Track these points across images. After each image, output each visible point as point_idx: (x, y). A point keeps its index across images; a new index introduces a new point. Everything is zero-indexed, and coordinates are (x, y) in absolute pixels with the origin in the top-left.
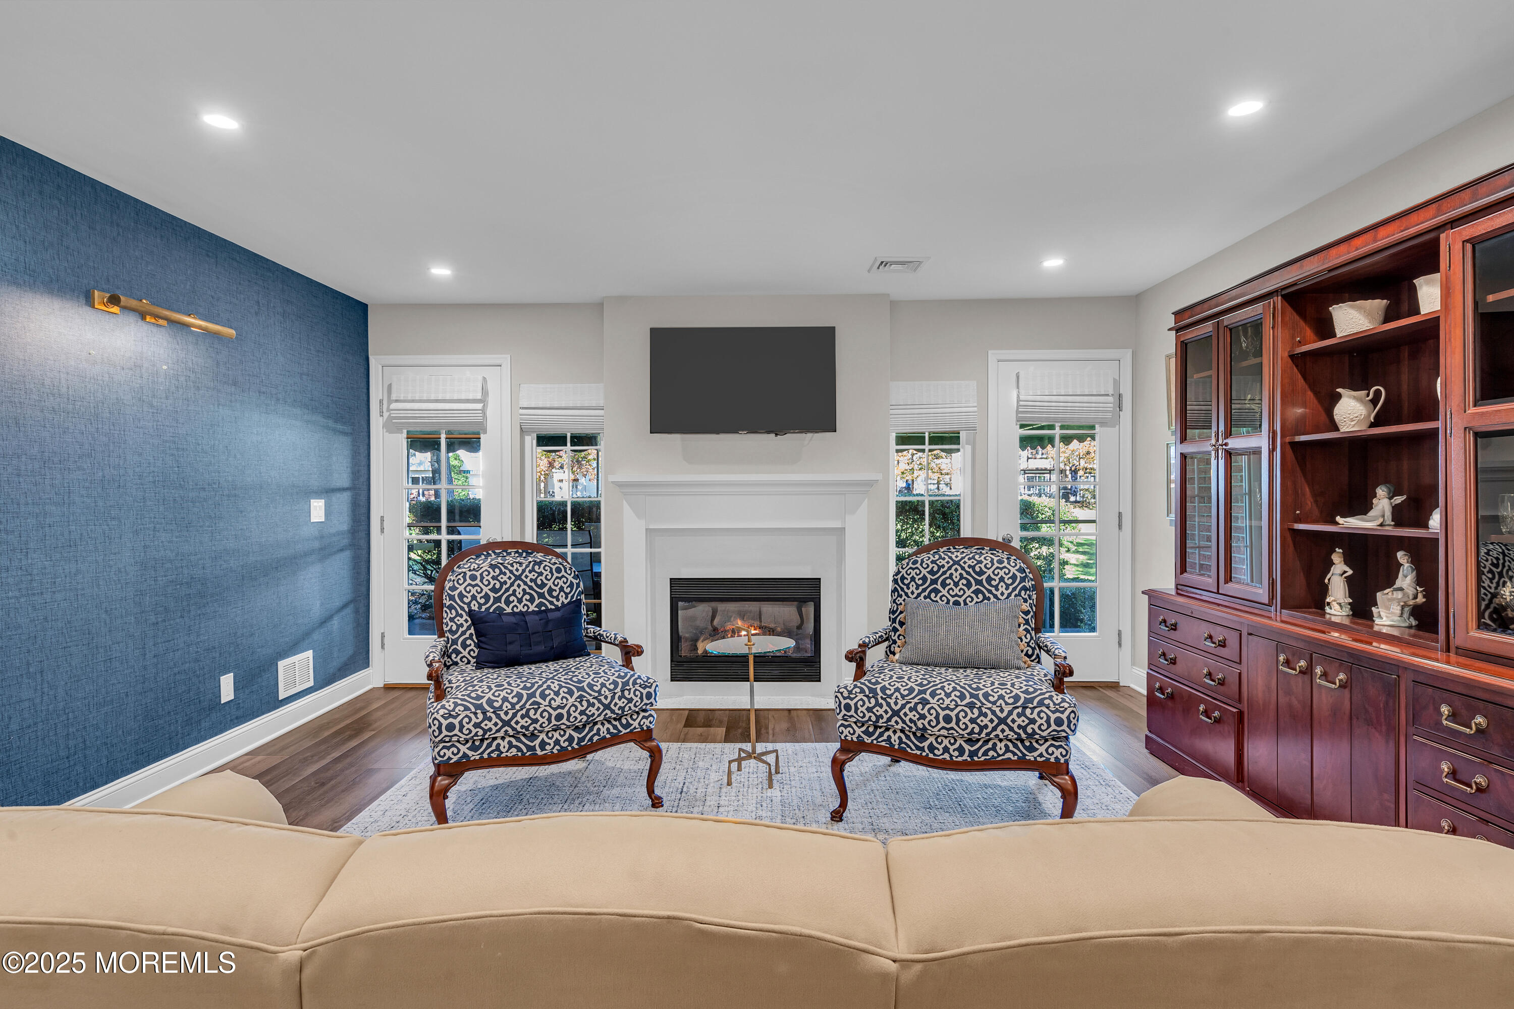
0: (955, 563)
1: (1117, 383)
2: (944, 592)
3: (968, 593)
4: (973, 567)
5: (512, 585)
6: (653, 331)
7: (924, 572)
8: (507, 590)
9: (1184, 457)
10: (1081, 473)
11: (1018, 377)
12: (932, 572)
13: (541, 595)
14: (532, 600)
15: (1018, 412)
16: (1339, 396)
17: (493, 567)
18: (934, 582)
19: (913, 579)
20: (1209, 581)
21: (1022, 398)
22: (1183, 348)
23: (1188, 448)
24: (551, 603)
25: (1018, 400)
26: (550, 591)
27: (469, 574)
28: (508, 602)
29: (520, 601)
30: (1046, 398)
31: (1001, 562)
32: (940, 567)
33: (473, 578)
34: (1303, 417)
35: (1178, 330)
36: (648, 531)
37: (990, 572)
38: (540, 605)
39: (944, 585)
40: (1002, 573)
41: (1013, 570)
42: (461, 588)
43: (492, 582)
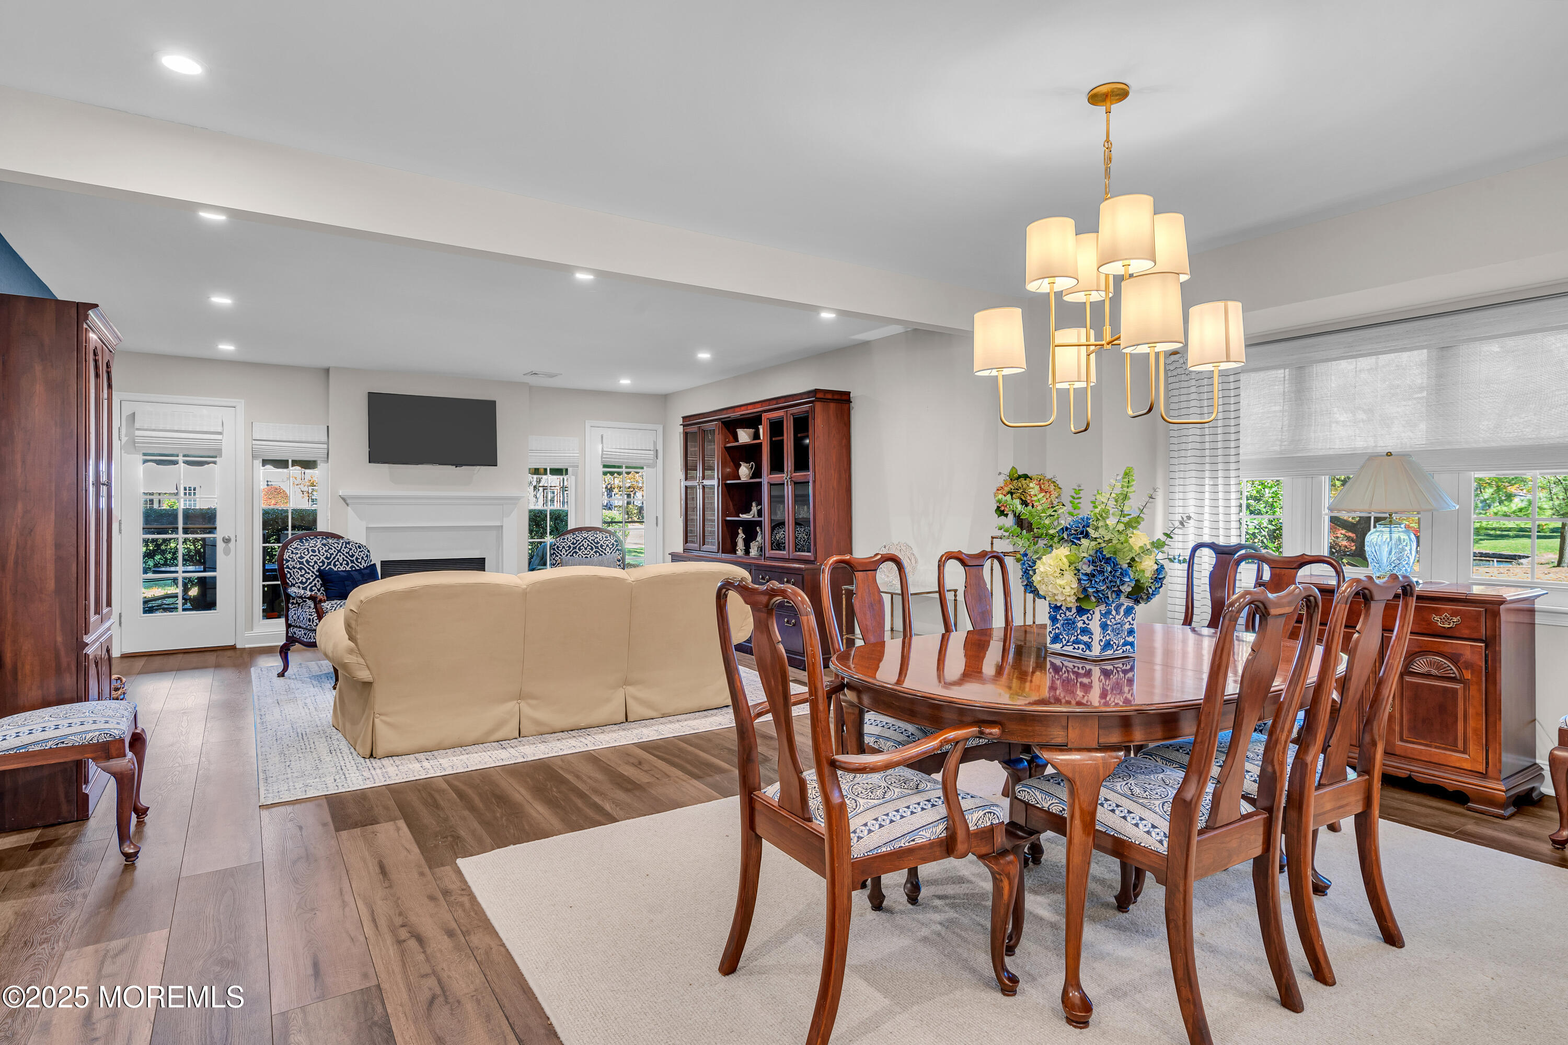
0: (585, 538)
1: (655, 444)
2: (580, 553)
3: (592, 552)
4: (594, 540)
5: (337, 555)
6: (371, 395)
7: (569, 543)
8: (334, 558)
9: (686, 487)
10: (616, 490)
11: (602, 437)
12: (573, 544)
13: (352, 562)
14: (347, 564)
15: (602, 457)
16: (740, 465)
17: (324, 545)
18: (575, 548)
19: (564, 547)
20: (696, 546)
21: (605, 449)
22: (686, 434)
23: (689, 483)
24: (358, 566)
25: (603, 451)
26: (357, 559)
27: (310, 549)
28: (335, 565)
29: (341, 564)
30: (622, 451)
31: (606, 537)
32: (577, 541)
33: (314, 551)
34: (729, 473)
35: (684, 426)
36: (367, 528)
37: (602, 542)
38: (352, 567)
39: (580, 549)
40: (607, 543)
41: (613, 541)
42: (307, 557)
43: (326, 554)
